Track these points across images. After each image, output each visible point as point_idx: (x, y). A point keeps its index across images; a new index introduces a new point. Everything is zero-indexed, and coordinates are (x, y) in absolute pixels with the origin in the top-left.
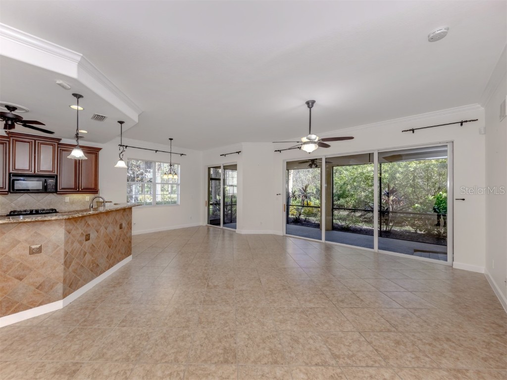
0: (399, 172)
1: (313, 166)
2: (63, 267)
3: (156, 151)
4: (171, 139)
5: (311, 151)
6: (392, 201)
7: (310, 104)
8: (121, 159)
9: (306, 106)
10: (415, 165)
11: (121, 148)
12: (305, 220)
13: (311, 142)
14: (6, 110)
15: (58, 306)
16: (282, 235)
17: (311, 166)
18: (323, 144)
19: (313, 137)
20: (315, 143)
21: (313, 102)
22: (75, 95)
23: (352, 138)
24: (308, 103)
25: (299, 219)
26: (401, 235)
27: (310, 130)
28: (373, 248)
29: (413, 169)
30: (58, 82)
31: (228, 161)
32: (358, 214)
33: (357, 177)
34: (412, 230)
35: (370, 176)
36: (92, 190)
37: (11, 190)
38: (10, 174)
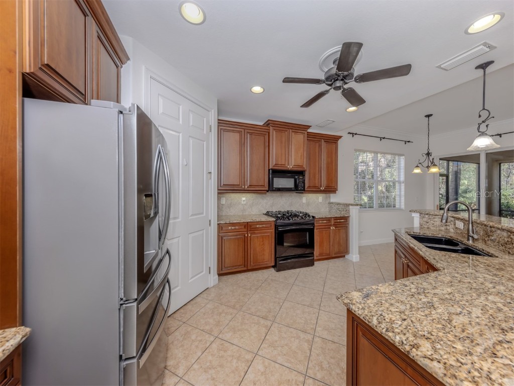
36: (331, 189)
37: (271, 189)
38: (269, 170)
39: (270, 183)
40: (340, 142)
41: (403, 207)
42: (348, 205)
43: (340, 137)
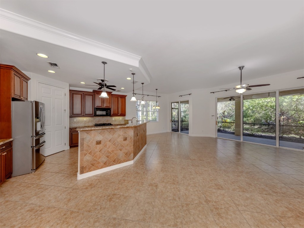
0: (285, 102)
1: (232, 100)
2: (133, 146)
3: (148, 95)
4: (157, 89)
5: (242, 93)
6: (283, 119)
7: (241, 68)
8: (143, 100)
9: (239, 69)
10: (297, 97)
11: (143, 95)
12: (223, 130)
13: (243, 88)
14: (101, 82)
15: (131, 163)
16: (215, 137)
17: (230, 100)
18: (248, 88)
19: (244, 85)
20: (244, 88)
21: (243, 67)
22: (132, 74)
23: (269, 85)
24: (240, 68)
25: (220, 130)
26: (290, 139)
27: (241, 81)
28: (276, 145)
29: (296, 100)
30: (130, 69)
31: (184, 99)
32: (256, 127)
33: (255, 105)
34: (298, 137)
35: (264, 105)
36: (123, 114)
37: (96, 115)
38: (95, 108)
39: (95, 113)
40: (126, 97)
41: (158, 121)
42: (128, 120)
43: (127, 96)
